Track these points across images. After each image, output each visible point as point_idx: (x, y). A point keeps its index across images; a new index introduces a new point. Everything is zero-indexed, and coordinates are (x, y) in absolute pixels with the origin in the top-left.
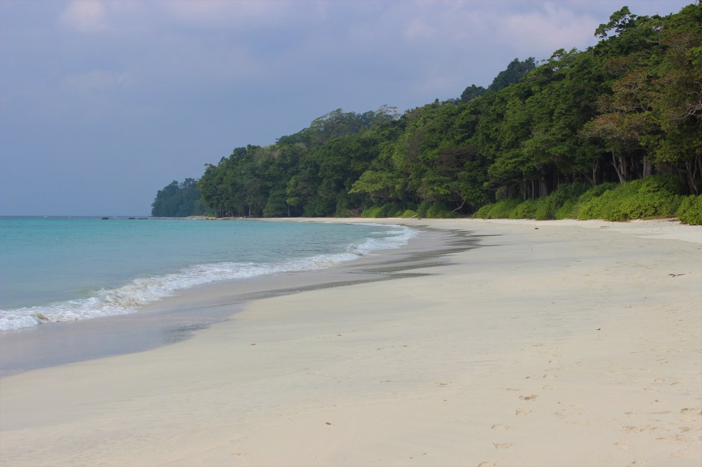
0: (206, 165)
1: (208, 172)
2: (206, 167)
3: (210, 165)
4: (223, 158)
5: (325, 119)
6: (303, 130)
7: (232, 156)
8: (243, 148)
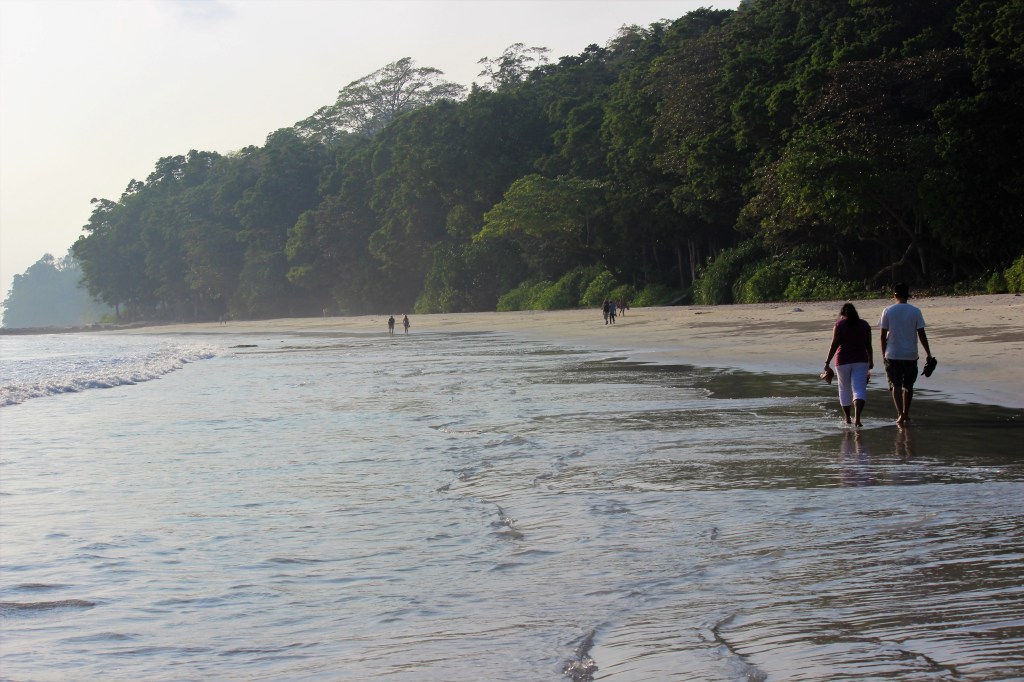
0: (94, 200)
1: (97, 217)
2: (94, 207)
3: (103, 200)
4: (133, 181)
5: (371, 82)
6: (320, 112)
7: (152, 177)
8: (180, 158)
